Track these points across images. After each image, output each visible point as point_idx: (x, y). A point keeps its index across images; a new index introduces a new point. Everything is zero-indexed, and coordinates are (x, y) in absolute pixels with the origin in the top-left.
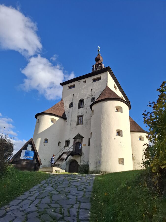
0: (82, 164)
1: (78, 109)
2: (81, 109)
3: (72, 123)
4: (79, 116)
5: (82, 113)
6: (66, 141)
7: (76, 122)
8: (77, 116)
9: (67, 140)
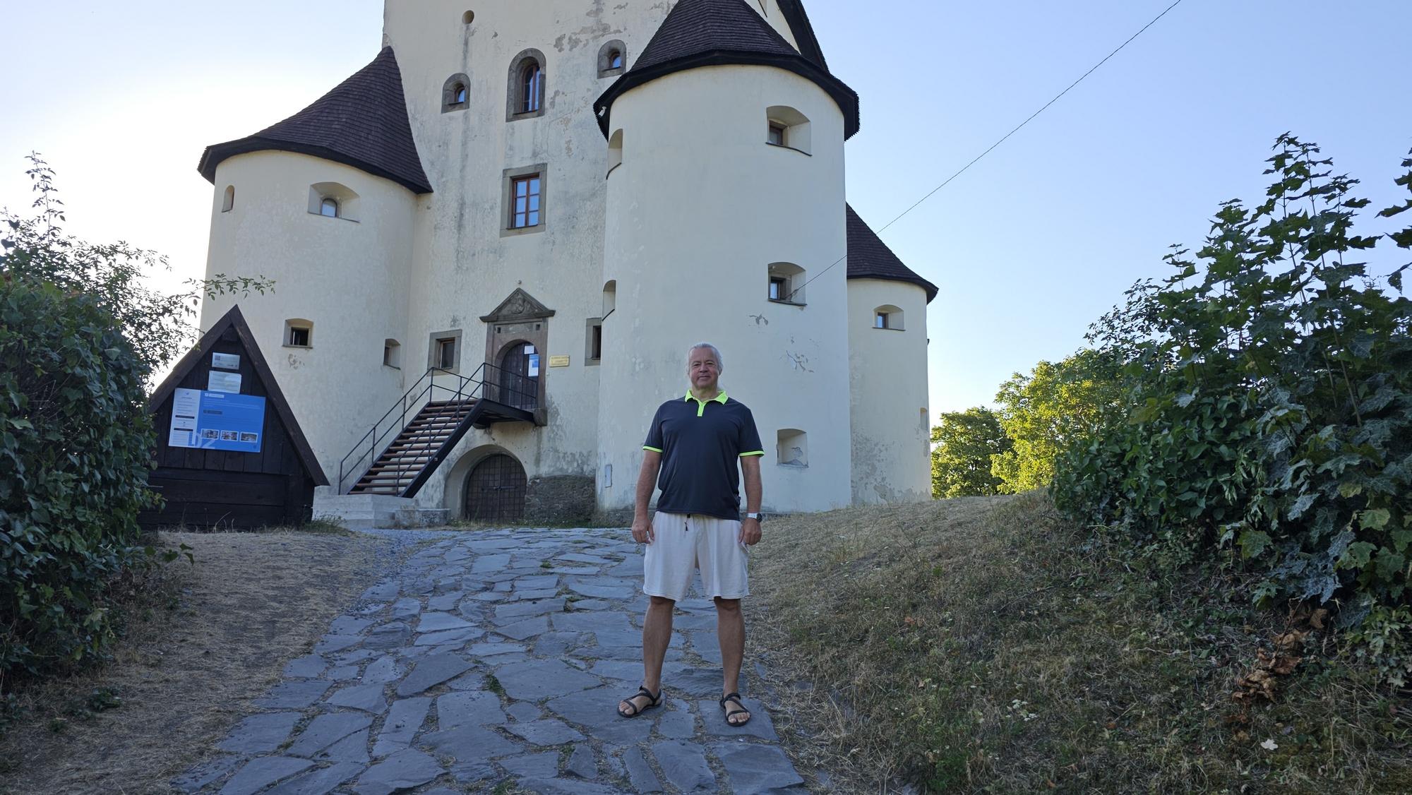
0: (545, 470)
1: (508, 120)
2: (526, 124)
3: (466, 216)
4: (513, 174)
5: (535, 155)
6: (432, 335)
7: (498, 211)
8: (505, 171)
9: (444, 327)
